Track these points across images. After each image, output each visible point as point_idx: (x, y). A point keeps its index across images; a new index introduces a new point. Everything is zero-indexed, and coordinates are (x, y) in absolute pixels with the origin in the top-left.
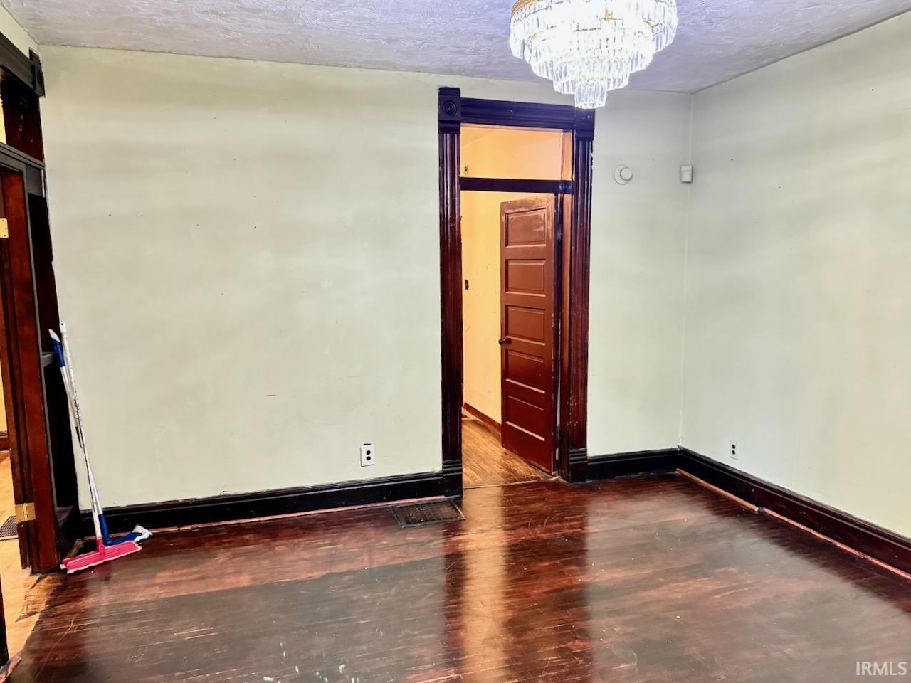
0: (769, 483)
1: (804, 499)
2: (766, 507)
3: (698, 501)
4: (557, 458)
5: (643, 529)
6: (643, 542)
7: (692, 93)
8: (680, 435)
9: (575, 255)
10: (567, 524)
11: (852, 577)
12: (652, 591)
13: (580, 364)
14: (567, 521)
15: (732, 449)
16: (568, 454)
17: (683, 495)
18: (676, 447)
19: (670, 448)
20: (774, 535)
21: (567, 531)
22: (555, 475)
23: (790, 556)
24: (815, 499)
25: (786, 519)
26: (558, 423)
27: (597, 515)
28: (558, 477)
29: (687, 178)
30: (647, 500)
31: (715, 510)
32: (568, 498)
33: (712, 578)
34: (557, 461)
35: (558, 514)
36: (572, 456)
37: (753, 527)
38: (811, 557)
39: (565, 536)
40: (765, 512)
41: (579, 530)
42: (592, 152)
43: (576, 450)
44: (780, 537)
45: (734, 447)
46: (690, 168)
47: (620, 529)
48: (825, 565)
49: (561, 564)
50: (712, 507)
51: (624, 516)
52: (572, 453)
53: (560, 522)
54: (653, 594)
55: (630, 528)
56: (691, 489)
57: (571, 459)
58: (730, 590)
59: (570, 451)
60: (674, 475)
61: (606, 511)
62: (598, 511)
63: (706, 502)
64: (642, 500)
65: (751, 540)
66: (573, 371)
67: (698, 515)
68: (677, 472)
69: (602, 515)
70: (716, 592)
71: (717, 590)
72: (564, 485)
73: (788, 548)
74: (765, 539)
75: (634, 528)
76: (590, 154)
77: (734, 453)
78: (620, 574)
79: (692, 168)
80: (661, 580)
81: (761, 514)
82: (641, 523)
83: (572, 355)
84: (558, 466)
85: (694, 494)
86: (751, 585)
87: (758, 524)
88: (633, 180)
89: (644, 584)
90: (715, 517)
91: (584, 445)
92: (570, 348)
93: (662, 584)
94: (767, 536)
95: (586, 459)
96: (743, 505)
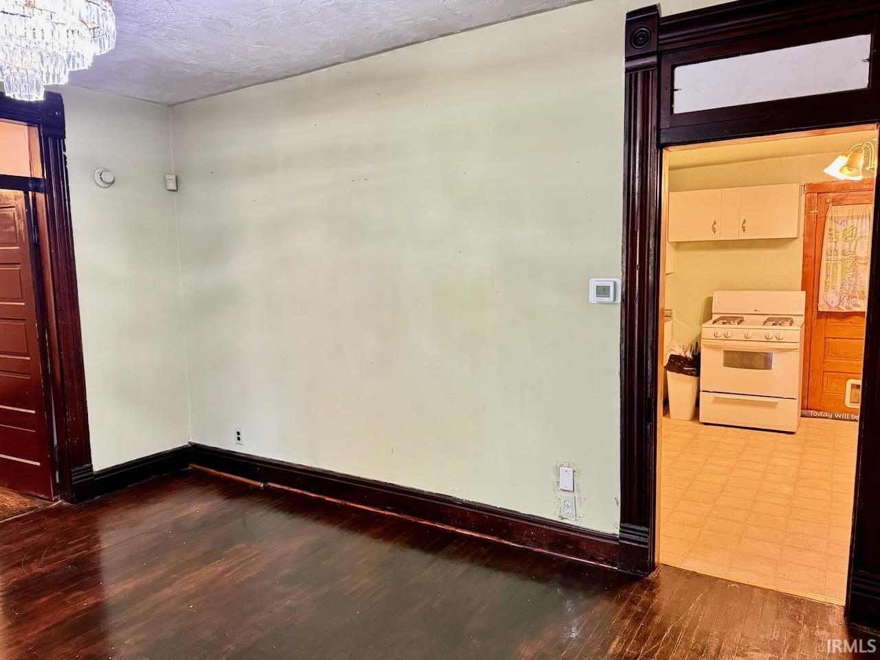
0: (270, 459)
1: (298, 467)
2: (270, 482)
3: (211, 490)
4: (58, 481)
5: (156, 531)
6: (156, 543)
7: (169, 106)
8: (190, 432)
9: (57, 259)
10: (71, 549)
11: (336, 522)
12: (166, 589)
13: (75, 375)
14: (70, 546)
15: (237, 436)
16: (71, 474)
17: (195, 488)
18: (187, 444)
19: (181, 445)
20: (276, 505)
21: (71, 557)
22: (56, 500)
23: (289, 519)
24: (306, 465)
25: (286, 488)
26: (56, 442)
27: (108, 529)
28: (60, 502)
29: (172, 186)
30: (162, 501)
31: (226, 495)
32: (72, 520)
33: (223, 559)
34: (58, 484)
35: (60, 542)
36: (75, 476)
37: (259, 502)
38: (305, 515)
39: (69, 562)
40: (270, 486)
41: (86, 551)
42: (65, 150)
43: (81, 468)
44: (281, 505)
45: (238, 433)
46: (174, 177)
47: (130, 538)
48: (317, 519)
49: (64, 594)
50: (223, 493)
51: (136, 523)
52: (73, 472)
53: (62, 549)
54: (167, 592)
55: (143, 534)
56: (202, 482)
57: (73, 478)
58: (240, 565)
59: (73, 470)
60: (188, 471)
61: (117, 523)
62: (108, 526)
63: (217, 490)
64: (155, 503)
65: (258, 515)
66: (68, 384)
67: (209, 503)
68: (190, 468)
69: (113, 529)
70: (228, 571)
71: (228, 569)
72: (68, 507)
73: (287, 513)
74: (270, 510)
75: (146, 533)
76: (63, 153)
77: (239, 439)
78: (131, 584)
79: (176, 177)
80: (174, 576)
81: (267, 488)
82: (153, 526)
83: (64, 367)
84: (60, 489)
85: (207, 484)
86: (257, 555)
87: (264, 498)
88: (115, 184)
89: (155, 586)
90: (227, 501)
91: (89, 460)
92: (61, 360)
93: (176, 579)
94: (271, 507)
95: (92, 475)
96: (251, 484)
